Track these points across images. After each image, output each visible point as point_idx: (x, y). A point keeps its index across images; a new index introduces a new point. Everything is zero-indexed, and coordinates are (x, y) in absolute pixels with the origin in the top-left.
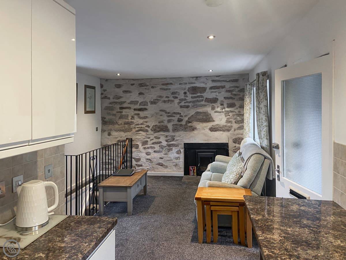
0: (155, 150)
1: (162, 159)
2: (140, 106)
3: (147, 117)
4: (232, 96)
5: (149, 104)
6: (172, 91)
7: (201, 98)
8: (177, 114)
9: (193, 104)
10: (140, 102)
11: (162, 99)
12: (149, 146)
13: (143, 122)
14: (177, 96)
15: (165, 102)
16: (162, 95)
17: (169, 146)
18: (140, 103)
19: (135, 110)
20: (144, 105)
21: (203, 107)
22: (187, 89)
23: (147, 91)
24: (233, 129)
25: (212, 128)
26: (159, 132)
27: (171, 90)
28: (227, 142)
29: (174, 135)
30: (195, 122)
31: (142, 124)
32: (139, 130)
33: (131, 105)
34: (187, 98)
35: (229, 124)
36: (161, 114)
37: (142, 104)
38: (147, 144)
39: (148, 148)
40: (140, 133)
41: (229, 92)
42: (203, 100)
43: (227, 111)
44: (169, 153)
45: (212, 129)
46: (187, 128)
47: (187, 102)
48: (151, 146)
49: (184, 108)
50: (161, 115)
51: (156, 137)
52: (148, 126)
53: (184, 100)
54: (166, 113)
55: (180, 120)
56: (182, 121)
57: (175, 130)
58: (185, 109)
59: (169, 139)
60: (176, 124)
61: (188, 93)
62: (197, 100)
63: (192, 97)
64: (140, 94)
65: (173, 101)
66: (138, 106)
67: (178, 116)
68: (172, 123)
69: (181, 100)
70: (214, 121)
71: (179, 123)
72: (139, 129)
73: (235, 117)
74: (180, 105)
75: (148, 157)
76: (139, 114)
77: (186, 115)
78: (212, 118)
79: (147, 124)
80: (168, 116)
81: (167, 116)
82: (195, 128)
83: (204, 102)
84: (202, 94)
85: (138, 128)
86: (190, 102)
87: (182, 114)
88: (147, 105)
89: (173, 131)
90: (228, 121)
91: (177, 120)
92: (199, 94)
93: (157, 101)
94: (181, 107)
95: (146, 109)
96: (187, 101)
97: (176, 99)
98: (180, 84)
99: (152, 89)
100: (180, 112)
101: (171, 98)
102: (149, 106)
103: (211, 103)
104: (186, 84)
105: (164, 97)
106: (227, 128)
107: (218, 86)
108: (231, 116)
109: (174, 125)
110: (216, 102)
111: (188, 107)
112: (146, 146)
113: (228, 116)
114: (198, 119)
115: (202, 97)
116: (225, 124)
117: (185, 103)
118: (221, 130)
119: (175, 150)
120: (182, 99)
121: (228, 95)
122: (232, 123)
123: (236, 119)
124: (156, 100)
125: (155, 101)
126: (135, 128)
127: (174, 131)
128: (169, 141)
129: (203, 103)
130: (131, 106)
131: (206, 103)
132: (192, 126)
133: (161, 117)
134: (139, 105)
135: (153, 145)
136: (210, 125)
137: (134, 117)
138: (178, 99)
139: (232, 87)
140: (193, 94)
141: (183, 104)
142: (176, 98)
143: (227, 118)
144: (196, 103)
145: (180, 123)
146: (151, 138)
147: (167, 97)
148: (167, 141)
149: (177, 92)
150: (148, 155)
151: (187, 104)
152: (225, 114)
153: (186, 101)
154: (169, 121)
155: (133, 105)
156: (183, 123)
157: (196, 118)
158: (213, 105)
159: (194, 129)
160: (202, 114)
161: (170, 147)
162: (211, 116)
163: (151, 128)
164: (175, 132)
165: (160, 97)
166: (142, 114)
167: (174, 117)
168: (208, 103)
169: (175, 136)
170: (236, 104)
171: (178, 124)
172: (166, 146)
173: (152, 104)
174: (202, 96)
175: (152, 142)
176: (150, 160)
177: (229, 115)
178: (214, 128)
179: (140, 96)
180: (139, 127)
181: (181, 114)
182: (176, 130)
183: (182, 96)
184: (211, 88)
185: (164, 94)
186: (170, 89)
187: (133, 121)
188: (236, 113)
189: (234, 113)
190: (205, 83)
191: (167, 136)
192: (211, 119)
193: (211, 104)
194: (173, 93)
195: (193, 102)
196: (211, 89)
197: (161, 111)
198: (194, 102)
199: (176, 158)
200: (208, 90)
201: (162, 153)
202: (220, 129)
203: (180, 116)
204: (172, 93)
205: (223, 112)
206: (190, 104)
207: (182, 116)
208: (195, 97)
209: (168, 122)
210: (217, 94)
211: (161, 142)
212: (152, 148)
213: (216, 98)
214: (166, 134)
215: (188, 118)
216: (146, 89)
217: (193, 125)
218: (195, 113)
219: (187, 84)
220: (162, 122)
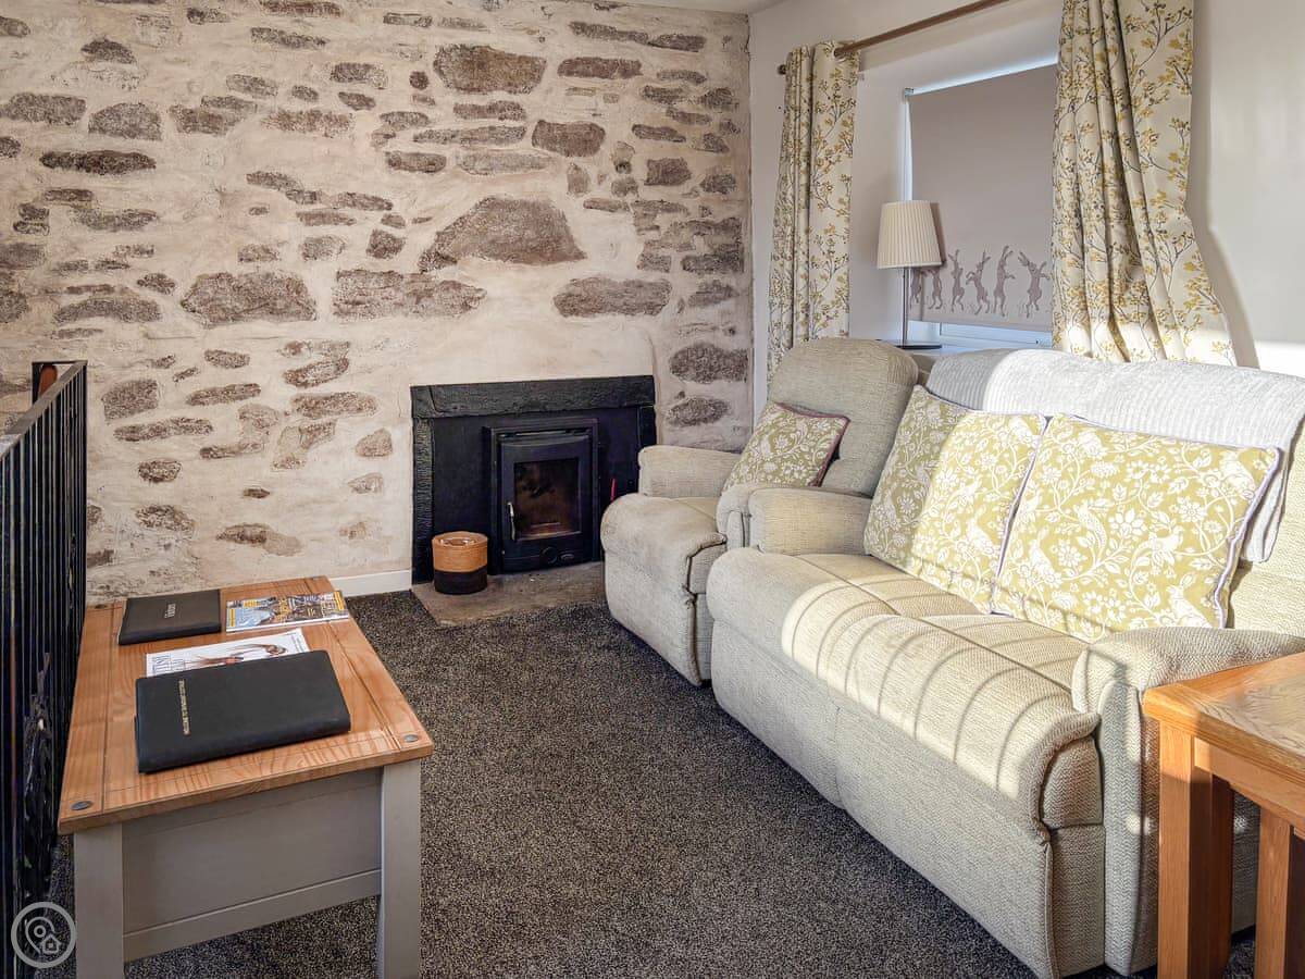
0: (209, 441)
1: (261, 494)
2: (97, 134)
3: (149, 216)
4: (674, 124)
5: (168, 125)
6: (334, 55)
7: (514, 118)
8: (365, 207)
9: (463, 153)
10: (92, 108)
11: (269, 102)
12: (159, 416)
13: (116, 254)
14: (365, 90)
15: (285, 120)
16: (265, 75)
17: (311, 407)
18: (98, 117)
19: (50, 160)
20: (133, 132)
21: (520, 172)
22: (431, 57)
23: (154, 35)
24: (676, 302)
25: (570, 295)
26: (237, 317)
27: (326, 51)
28: (649, 372)
29: (346, 338)
30: (476, 261)
31: (108, 265)
32: (84, 305)
33: (20, 124)
34: (431, 113)
35: (653, 277)
36: (256, 201)
37: (112, 124)
38: (150, 406)
39: (158, 431)
40: (91, 332)
41: (660, 101)
42: (521, 133)
43: (648, 205)
44: (312, 454)
45: (574, 303)
46: (429, 293)
47: (431, 136)
48: (177, 415)
49: (412, 169)
50: (259, 211)
51: (215, 358)
52: (161, 283)
53: (414, 123)
54: (295, 194)
55: (383, 247)
56: (397, 250)
57: (351, 306)
58: (417, 179)
59: (311, 367)
60: (358, 271)
61: (436, 81)
62: (492, 128)
63: (458, 109)
64: (100, 49)
65: (343, 122)
66: (79, 140)
67: (373, 220)
68: (333, 264)
69: (396, 121)
70: (580, 256)
71: (377, 264)
72: (85, 296)
73: (686, 234)
74: (384, 149)
75: (161, 494)
76: (82, 194)
77: (424, 216)
78: (571, 240)
79: (153, 266)
80: (308, 219)
81: (298, 215)
82: (479, 295)
83: (527, 142)
84: (516, 99)
85: (73, 290)
86: (450, 137)
87: (396, 210)
88: (155, 136)
89: (340, 313)
90: (647, 262)
91: (366, 243)
92: (500, 96)
93: (226, 111)
94: (395, 163)
95: (142, 162)
96: (435, 128)
97: (363, 112)
98: (387, 20)
99: (191, 30)
100: (386, 195)
101: (330, 103)
102: (168, 144)
103: (568, 154)
104: (429, 22)
105: (281, 90)
106: (645, 296)
107: (606, 61)
108: (664, 228)
109: (348, 274)
110: (595, 150)
111: (433, 166)
112: (142, 419)
113: (652, 229)
114: (493, 242)
115: (517, 111)
116: (636, 274)
117: (416, 139)
118: (615, 309)
119: (350, 430)
120: (402, 114)
121: (656, 114)
122: (667, 271)
123: (688, 246)
124: (220, 102)
125: (212, 110)
126: (48, 293)
127: (348, 313)
128: (310, 378)
129: (524, 147)
130: (20, 131)
131: (542, 152)
132: (456, 286)
133: (256, 220)
134: (92, 130)
135: (194, 413)
136: (560, 276)
137: (45, 213)
138: (378, 111)
139: (674, 75)
140: (469, 89)
141: (403, 144)
142: (365, 102)
143: (649, 244)
144: (480, 145)
145: (384, 265)
146: (182, 365)
147: (300, 92)
148: (296, 378)
149: (367, 67)
150: (156, 480)
151: (428, 148)
152: (636, 217)
153: (422, 130)
154: (313, 250)
155: (43, 123)
156: (405, 263)
157: (483, 234)
158: (576, 168)
159: (472, 304)
160: (515, 216)
161: (319, 416)
162: (567, 230)
163: (180, 292)
164: (352, 319)
165: (255, 85)
166: (109, 192)
167: (350, 222)
168: (552, 154)
169: (348, 344)
170: (690, 166)
171: (372, 269)
172: (289, 409)
173: (194, 129)
174: (517, 107)
175: (190, 386)
176: (170, 511)
177: (658, 228)
178: (584, 295)
179: (101, 65)
180: (88, 288)
181: (390, 206)
182: (359, 308)
183: (399, 97)
184: (570, 68)
185: (285, 68)
186: (322, 42)
187: (30, 239)
188: (689, 214)
189: (679, 217)
190: (537, 35)
191: (295, 348)
192: (565, 247)
193: (567, 162)
194: (339, 73)
195: (469, 138)
196: (570, 74)
197: (256, 178)
198: (470, 140)
199: (356, 485)
200: (550, 75)
201: (258, 459)
202: (611, 299)
203: (387, 220)
204: (339, 68)
205: (626, 208)
206: (449, 151)
207: (399, 224)
208: (478, 111)
209: (306, 256)
210: (601, 105)
211: (252, 389)
212: (184, 426)
213: (592, 127)
214: (291, 330)
215: (438, 234)
216: (144, 18)
217: (467, 278)
218: (476, 207)
219: (433, 28)
220: (268, 253)
